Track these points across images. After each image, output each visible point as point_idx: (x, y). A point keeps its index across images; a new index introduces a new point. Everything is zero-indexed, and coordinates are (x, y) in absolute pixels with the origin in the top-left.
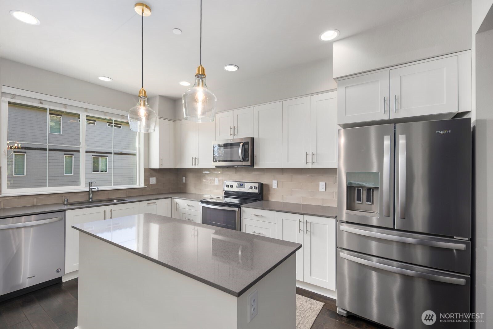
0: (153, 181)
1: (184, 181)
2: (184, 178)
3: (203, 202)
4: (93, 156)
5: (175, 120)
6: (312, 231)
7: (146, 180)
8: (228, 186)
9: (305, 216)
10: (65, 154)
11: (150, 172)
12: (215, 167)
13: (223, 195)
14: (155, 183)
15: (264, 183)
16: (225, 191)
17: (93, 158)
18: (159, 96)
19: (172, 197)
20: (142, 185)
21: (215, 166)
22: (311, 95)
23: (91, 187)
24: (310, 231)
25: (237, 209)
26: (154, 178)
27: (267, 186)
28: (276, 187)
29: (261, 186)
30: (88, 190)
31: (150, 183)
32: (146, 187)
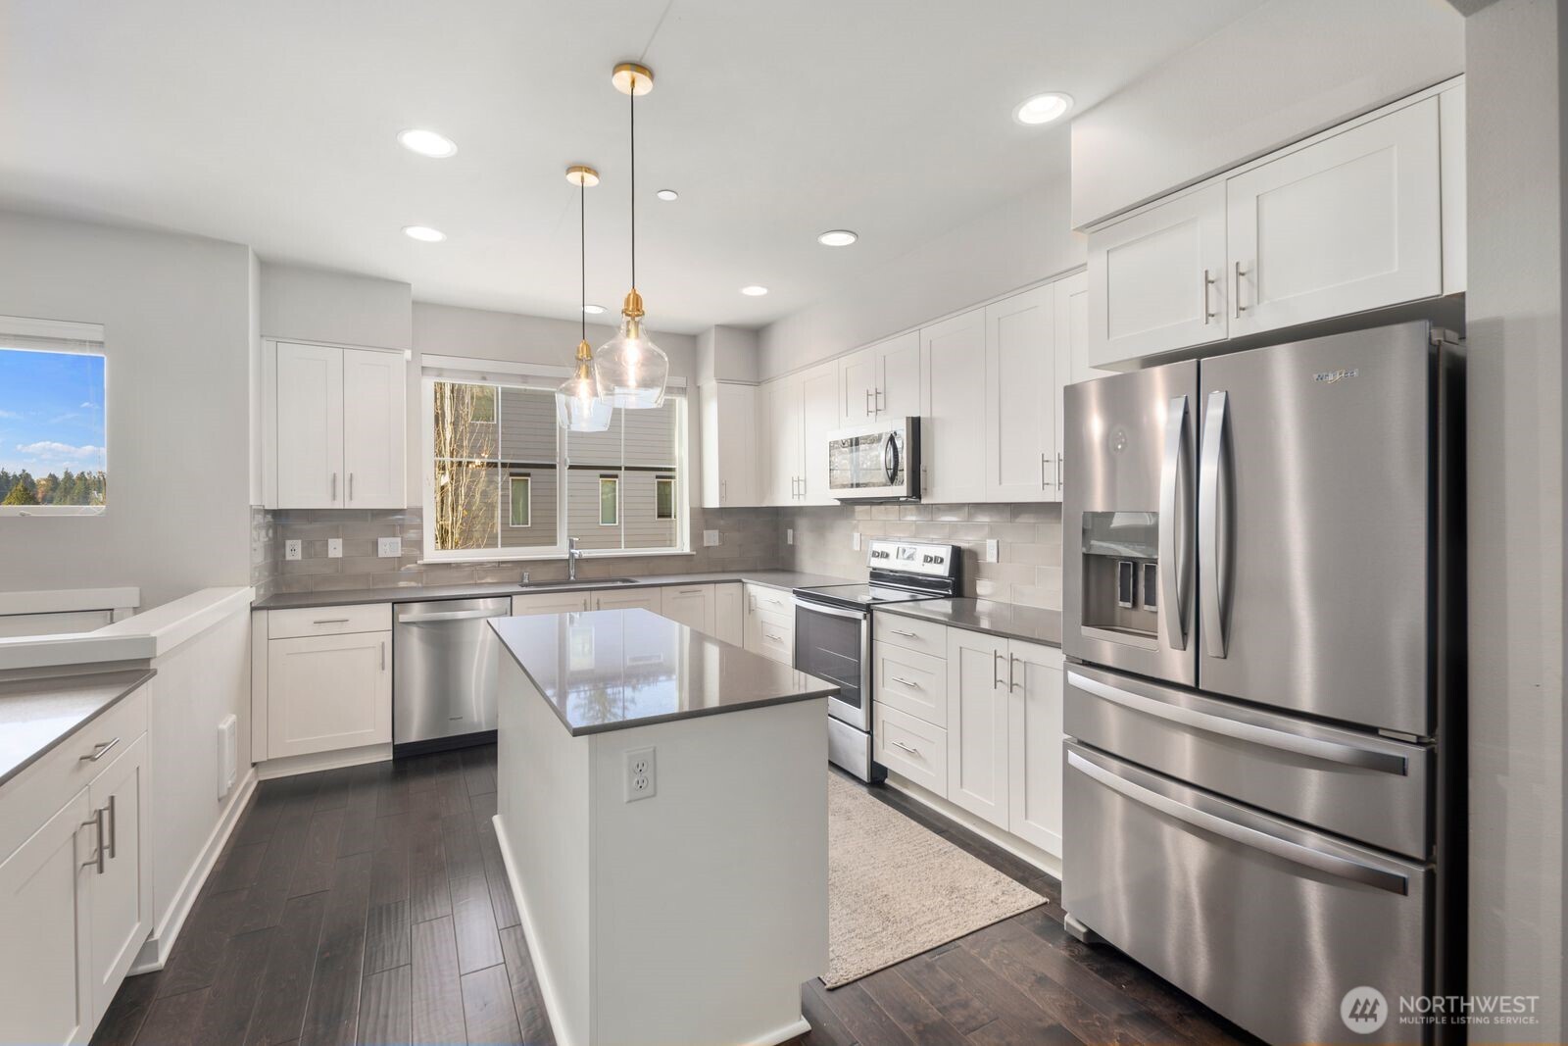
0: (712, 538)
1: (790, 542)
2: (790, 532)
3: (799, 594)
4: (657, 477)
5: (759, 383)
6: (1028, 687)
7: (696, 537)
8: (875, 554)
9: (1012, 642)
10: (602, 476)
11: (704, 517)
12: (838, 503)
13: (868, 579)
14: (717, 544)
15: (963, 545)
16: (874, 569)
17: (659, 483)
18: (717, 326)
19: (744, 580)
20: (687, 549)
21: (839, 499)
22: (1054, 279)
23: (572, 551)
24: (1023, 685)
25: (859, 615)
26: (716, 533)
27: (974, 555)
28: (994, 560)
29: (958, 554)
30: (567, 556)
31: (705, 545)
32: (694, 553)
